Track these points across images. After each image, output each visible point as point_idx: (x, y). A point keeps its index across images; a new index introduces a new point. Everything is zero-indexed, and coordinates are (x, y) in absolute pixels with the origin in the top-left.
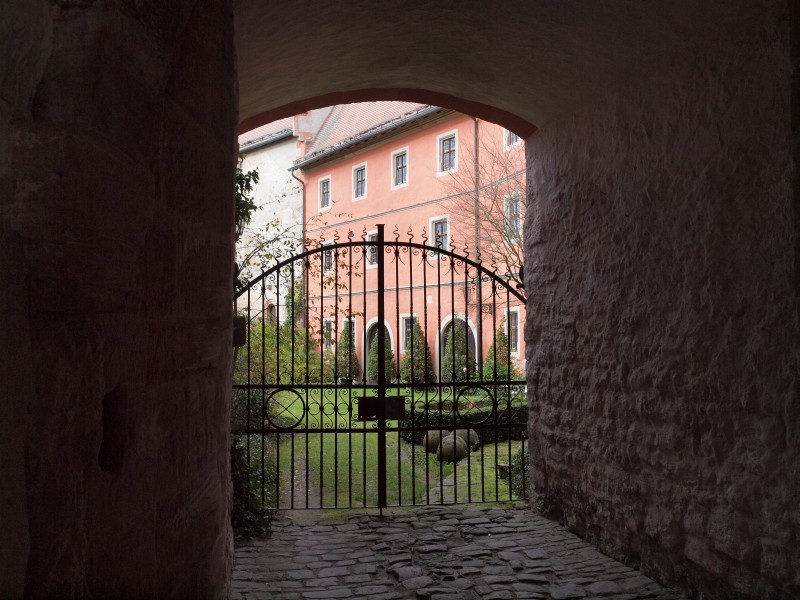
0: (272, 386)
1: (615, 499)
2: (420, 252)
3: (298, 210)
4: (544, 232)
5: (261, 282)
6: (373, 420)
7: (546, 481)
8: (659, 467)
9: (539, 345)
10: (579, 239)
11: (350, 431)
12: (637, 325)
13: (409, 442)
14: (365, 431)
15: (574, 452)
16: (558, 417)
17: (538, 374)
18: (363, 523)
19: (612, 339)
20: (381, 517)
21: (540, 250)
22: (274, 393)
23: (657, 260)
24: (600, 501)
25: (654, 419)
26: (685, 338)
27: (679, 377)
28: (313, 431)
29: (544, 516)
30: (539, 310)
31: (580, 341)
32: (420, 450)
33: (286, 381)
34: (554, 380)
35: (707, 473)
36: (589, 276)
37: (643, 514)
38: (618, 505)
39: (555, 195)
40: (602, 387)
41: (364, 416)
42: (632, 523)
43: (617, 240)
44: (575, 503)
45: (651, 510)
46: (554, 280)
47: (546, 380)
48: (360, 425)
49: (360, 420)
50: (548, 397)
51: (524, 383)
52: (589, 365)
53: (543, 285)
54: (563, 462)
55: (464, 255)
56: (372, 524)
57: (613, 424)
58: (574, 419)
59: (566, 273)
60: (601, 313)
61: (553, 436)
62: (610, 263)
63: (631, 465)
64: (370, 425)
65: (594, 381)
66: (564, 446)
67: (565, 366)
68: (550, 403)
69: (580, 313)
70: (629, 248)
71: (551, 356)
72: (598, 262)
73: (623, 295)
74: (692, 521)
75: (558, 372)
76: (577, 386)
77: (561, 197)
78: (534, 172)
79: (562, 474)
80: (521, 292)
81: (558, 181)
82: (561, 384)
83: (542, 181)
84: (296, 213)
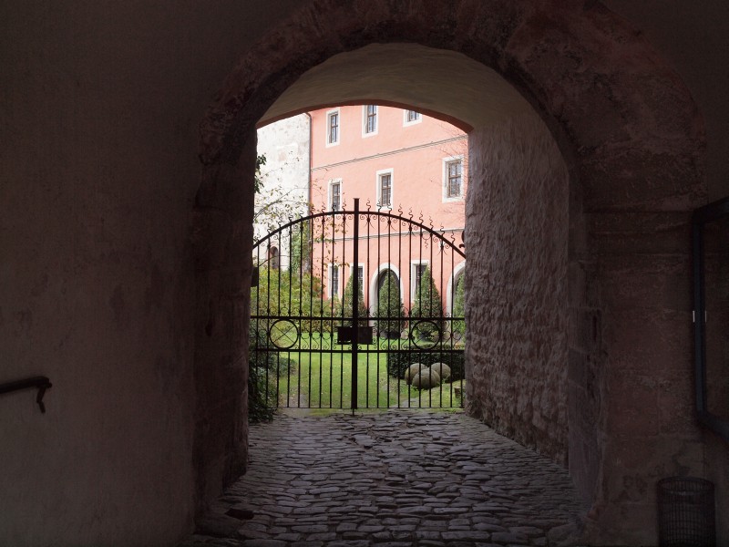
0: (275, 317)
1: (505, 395)
2: (386, 219)
3: (305, 145)
4: (475, 207)
5: (267, 240)
6: (348, 344)
7: (474, 391)
8: (524, 369)
9: (472, 291)
10: (492, 216)
11: (331, 351)
12: (516, 276)
13: (395, 377)
14: (342, 352)
15: (488, 367)
16: (480, 343)
17: (470, 312)
18: (338, 418)
19: (504, 286)
20: (353, 415)
21: (473, 220)
22: (276, 322)
23: (525, 235)
24: (498, 398)
25: (522, 338)
26: (534, 285)
27: (531, 311)
28: (304, 351)
29: (471, 416)
30: (471, 265)
31: (491, 287)
32: (403, 383)
33: (285, 313)
34: (478, 316)
35: (541, 370)
36: (496, 242)
37: (517, 402)
38: (506, 399)
39: (481, 181)
40: (500, 319)
41: (342, 341)
42: (511, 410)
43: (509, 219)
44: (487, 403)
45: (520, 398)
46: (480, 243)
47: (474, 316)
48: (339, 347)
49: (339, 343)
50: (475, 328)
51: (463, 319)
52: (495, 305)
53: (474, 246)
54: (481, 375)
55: (419, 222)
56: (345, 418)
57: (505, 344)
58: (488, 343)
59: (485, 239)
60: (501, 268)
61: (477, 356)
62: (505, 235)
63: (511, 370)
64: (346, 347)
65: (497, 316)
66: (483, 363)
67: (483, 306)
68: (477, 333)
69: (491, 268)
70: (513, 225)
71: (477, 299)
72: (500, 233)
73: (511, 257)
74: (535, 401)
75: (480, 311)
76: (489, 320)
77: (484, 182)
78: (472, 160)
79: (481, 384)
80: (462, 250)
81: (484, 170)
82: (482, 319)
83: (476, 169)
84: (302, 148)
